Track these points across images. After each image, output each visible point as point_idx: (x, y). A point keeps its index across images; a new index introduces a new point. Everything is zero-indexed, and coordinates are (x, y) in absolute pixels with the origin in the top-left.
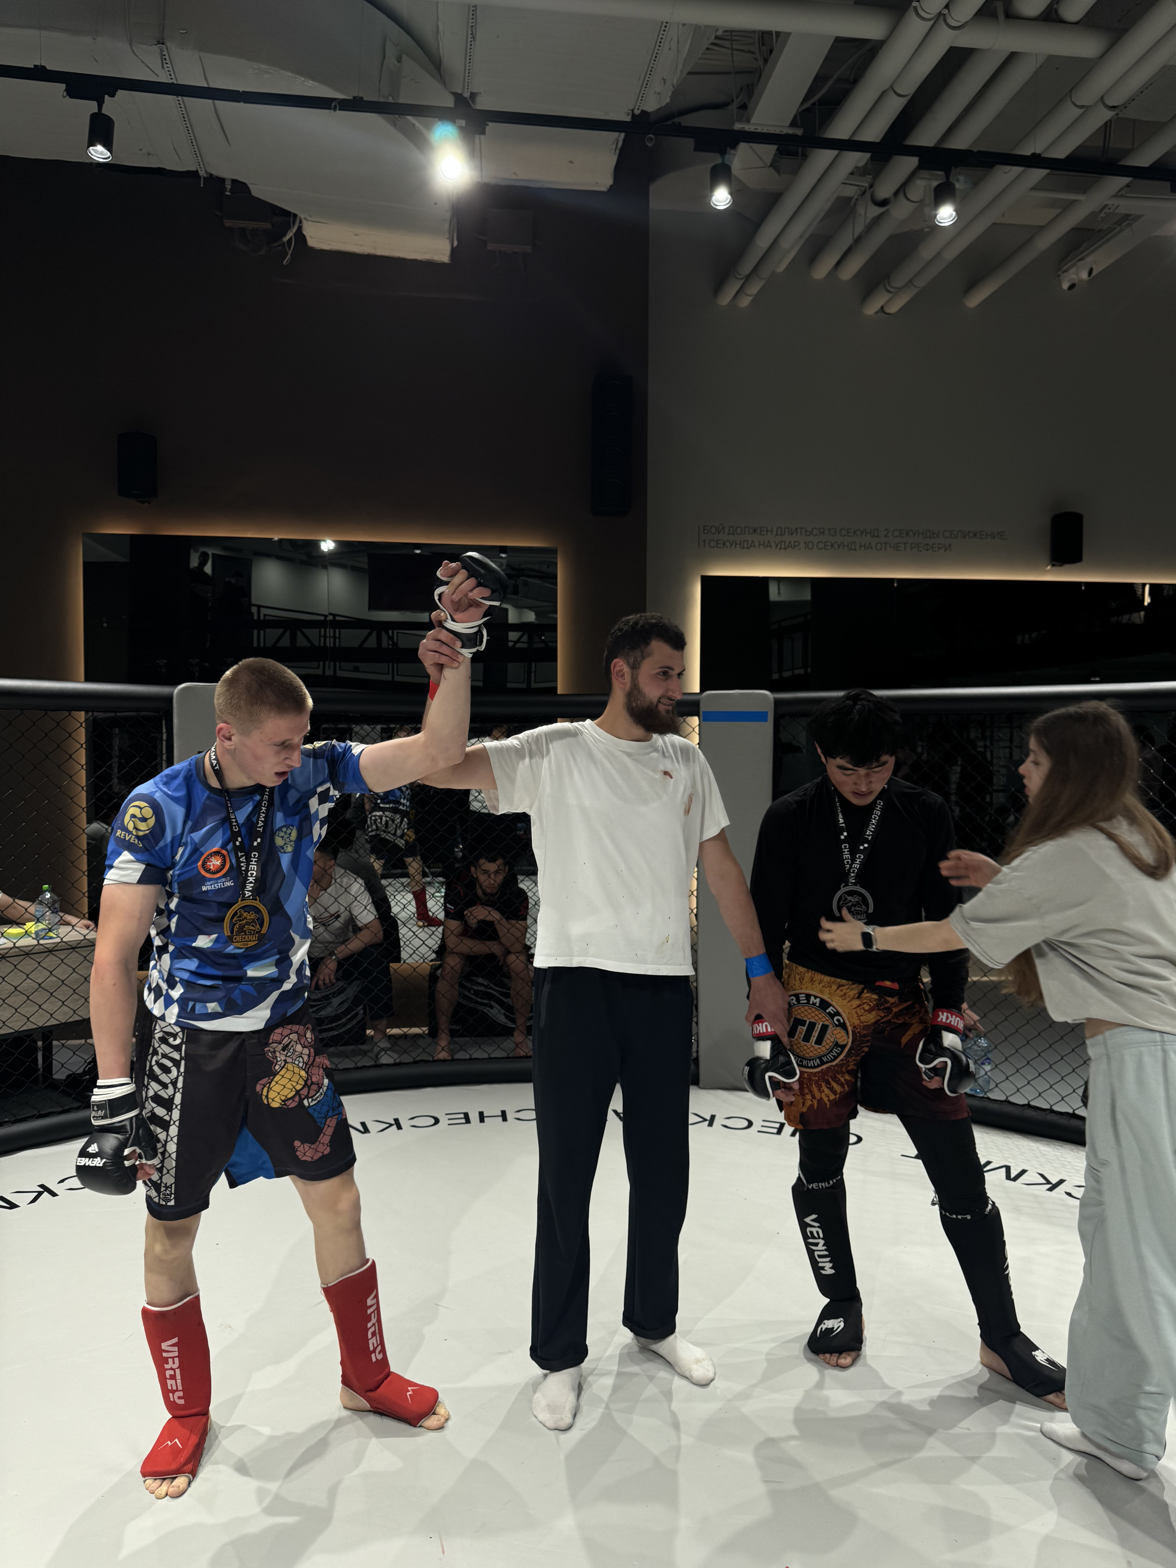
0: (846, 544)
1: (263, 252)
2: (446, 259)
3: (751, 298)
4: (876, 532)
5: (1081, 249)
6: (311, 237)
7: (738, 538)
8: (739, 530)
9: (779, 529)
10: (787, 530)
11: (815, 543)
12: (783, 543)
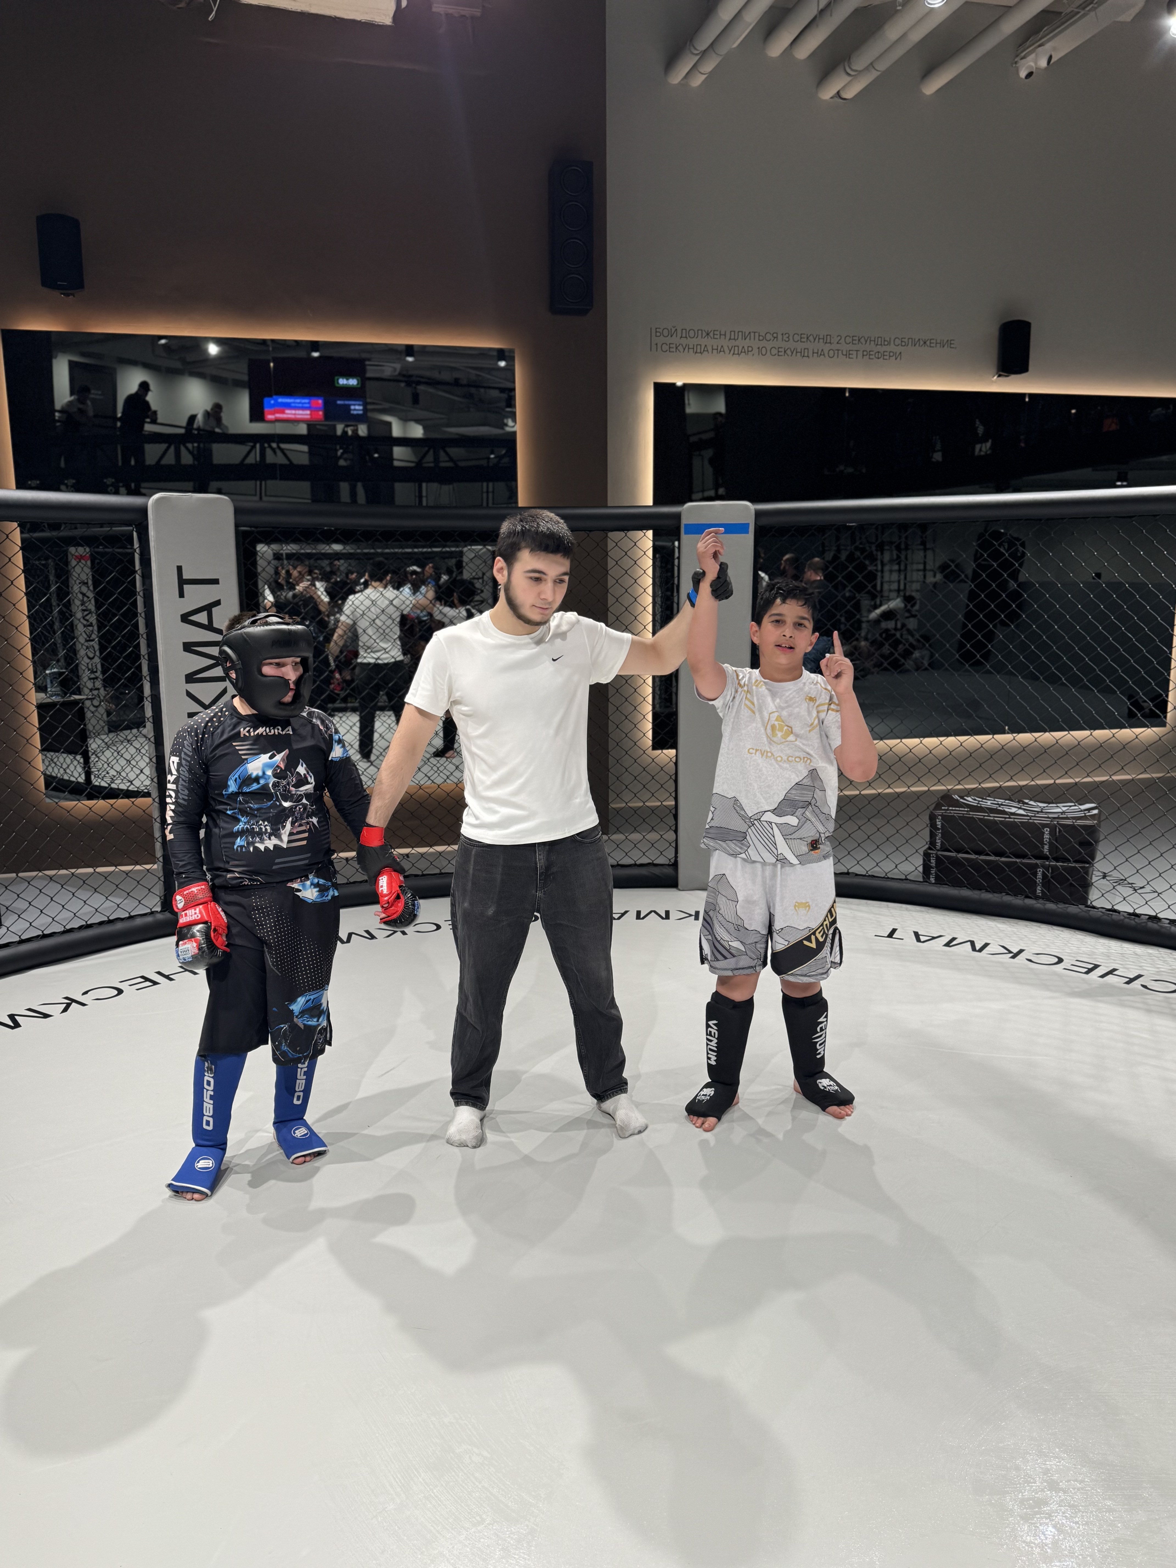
0: (799, 350)
2: (388, 21)
3: (704, 77)
4: (829, 337)
5: (1041, 33)
7: (692, 342)
8: (692, 334)
9: (733, 333)
10: (740, 333)
11: (768, 349)
12: (736, 348)
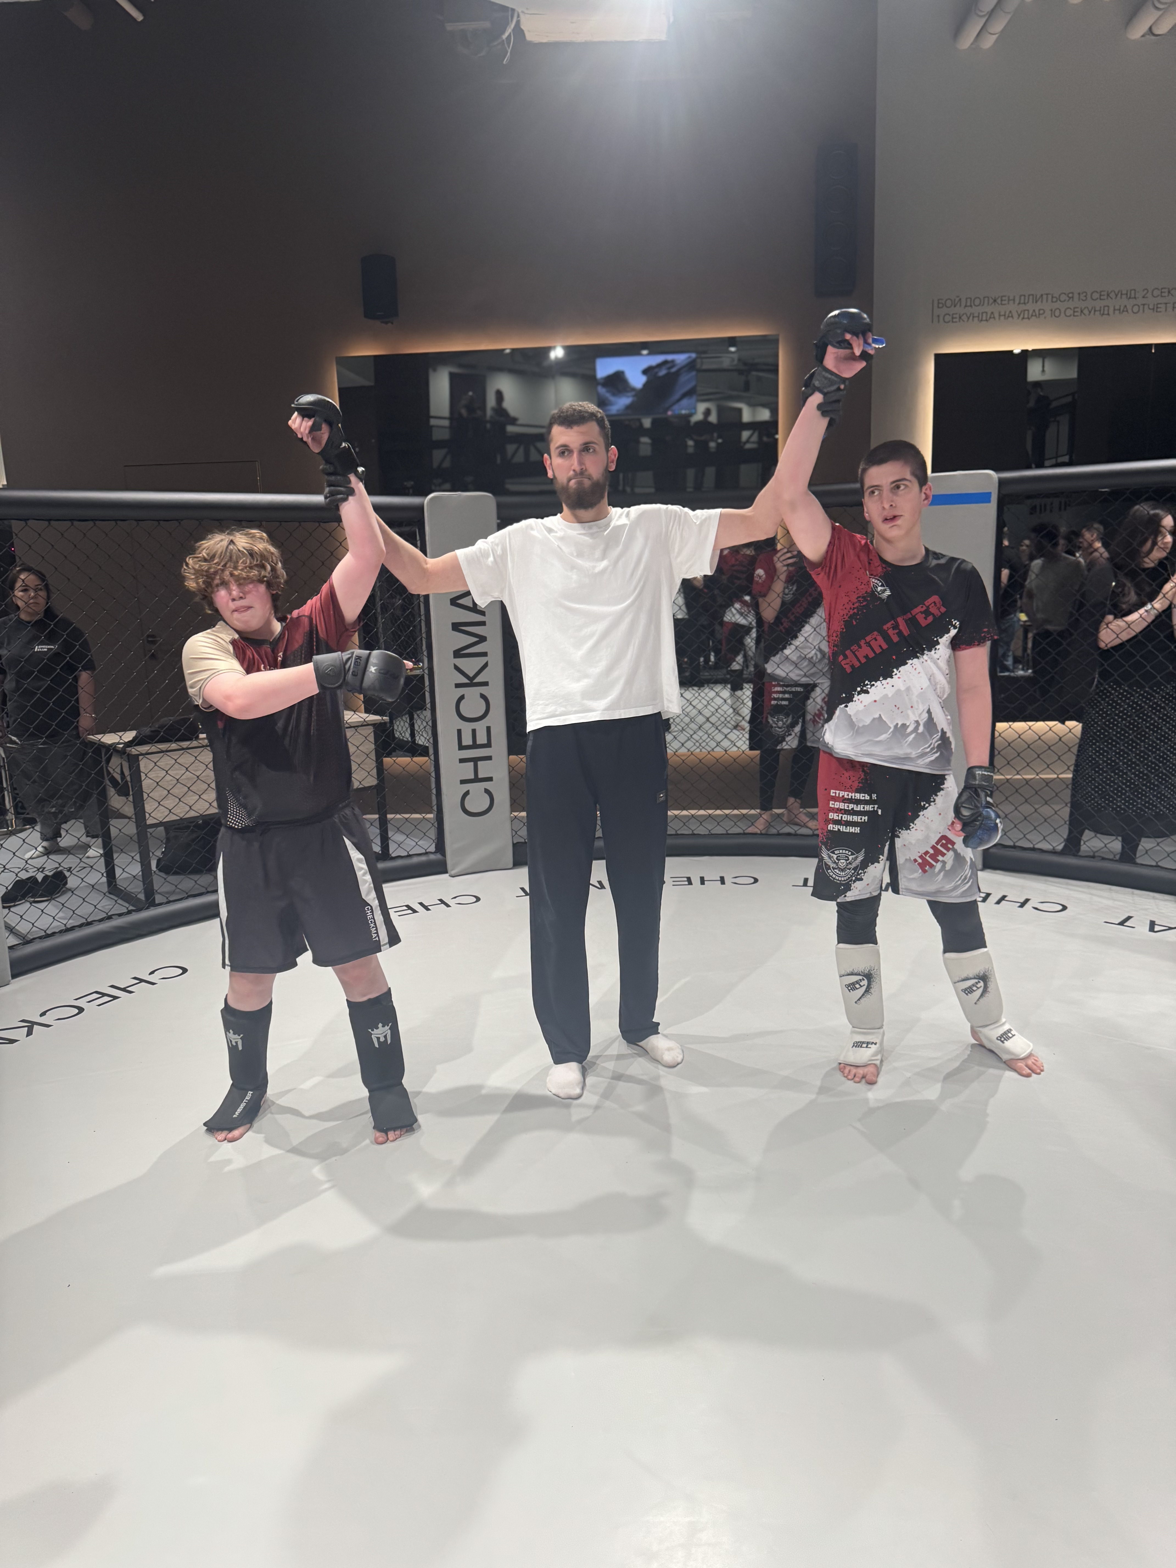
0: (1098, 309)
1: (483, 54)
2: (663, 37)
3: (997, 35)
4: (1133, 292)
6: (529, 31)
7: (976, 310)
8: (977, 302)
9: (1023, 297)
10: (1031, 297)
11: (1063, 311)
12: (1026, 312)
